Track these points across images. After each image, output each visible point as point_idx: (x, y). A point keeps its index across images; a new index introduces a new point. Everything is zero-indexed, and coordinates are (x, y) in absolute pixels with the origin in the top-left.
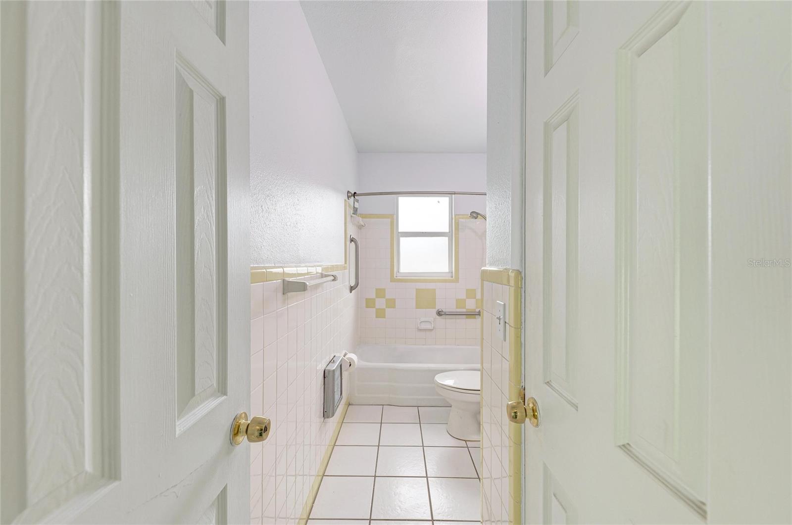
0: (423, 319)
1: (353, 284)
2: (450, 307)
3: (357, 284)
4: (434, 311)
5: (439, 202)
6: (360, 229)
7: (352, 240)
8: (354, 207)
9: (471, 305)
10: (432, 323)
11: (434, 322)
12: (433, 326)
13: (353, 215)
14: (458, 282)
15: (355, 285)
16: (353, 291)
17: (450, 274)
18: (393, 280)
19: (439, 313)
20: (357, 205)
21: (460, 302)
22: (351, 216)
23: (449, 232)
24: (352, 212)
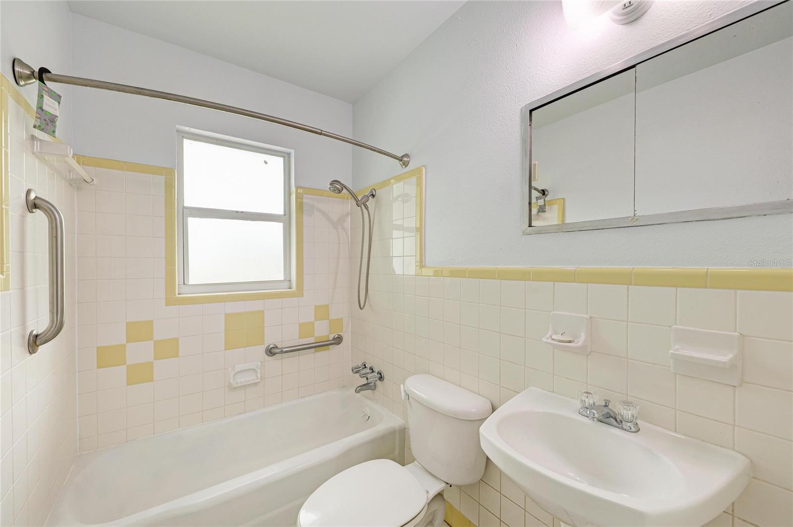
0: (239, 367)
1: (40, 323)
2: (289, 337)
3: (56, 329)
4: (262, 349)
5: (266, 163)
6: (79, 189)
7: (34, 205)
8: (40, 108)
9: (322, 331)
10: (259, 370)
11: (260, 368)
12: (259, 375)
13: (38, 133)
14: (303, 296)
15: (48, 330)
16: (41, 349)
17: (286, 284)
18: (171, 300)
19: (270, 352)
20: (50, 105)
21: (305, 328)
22: (33, 138)
23: (285, 215)
24: (33, 121)
